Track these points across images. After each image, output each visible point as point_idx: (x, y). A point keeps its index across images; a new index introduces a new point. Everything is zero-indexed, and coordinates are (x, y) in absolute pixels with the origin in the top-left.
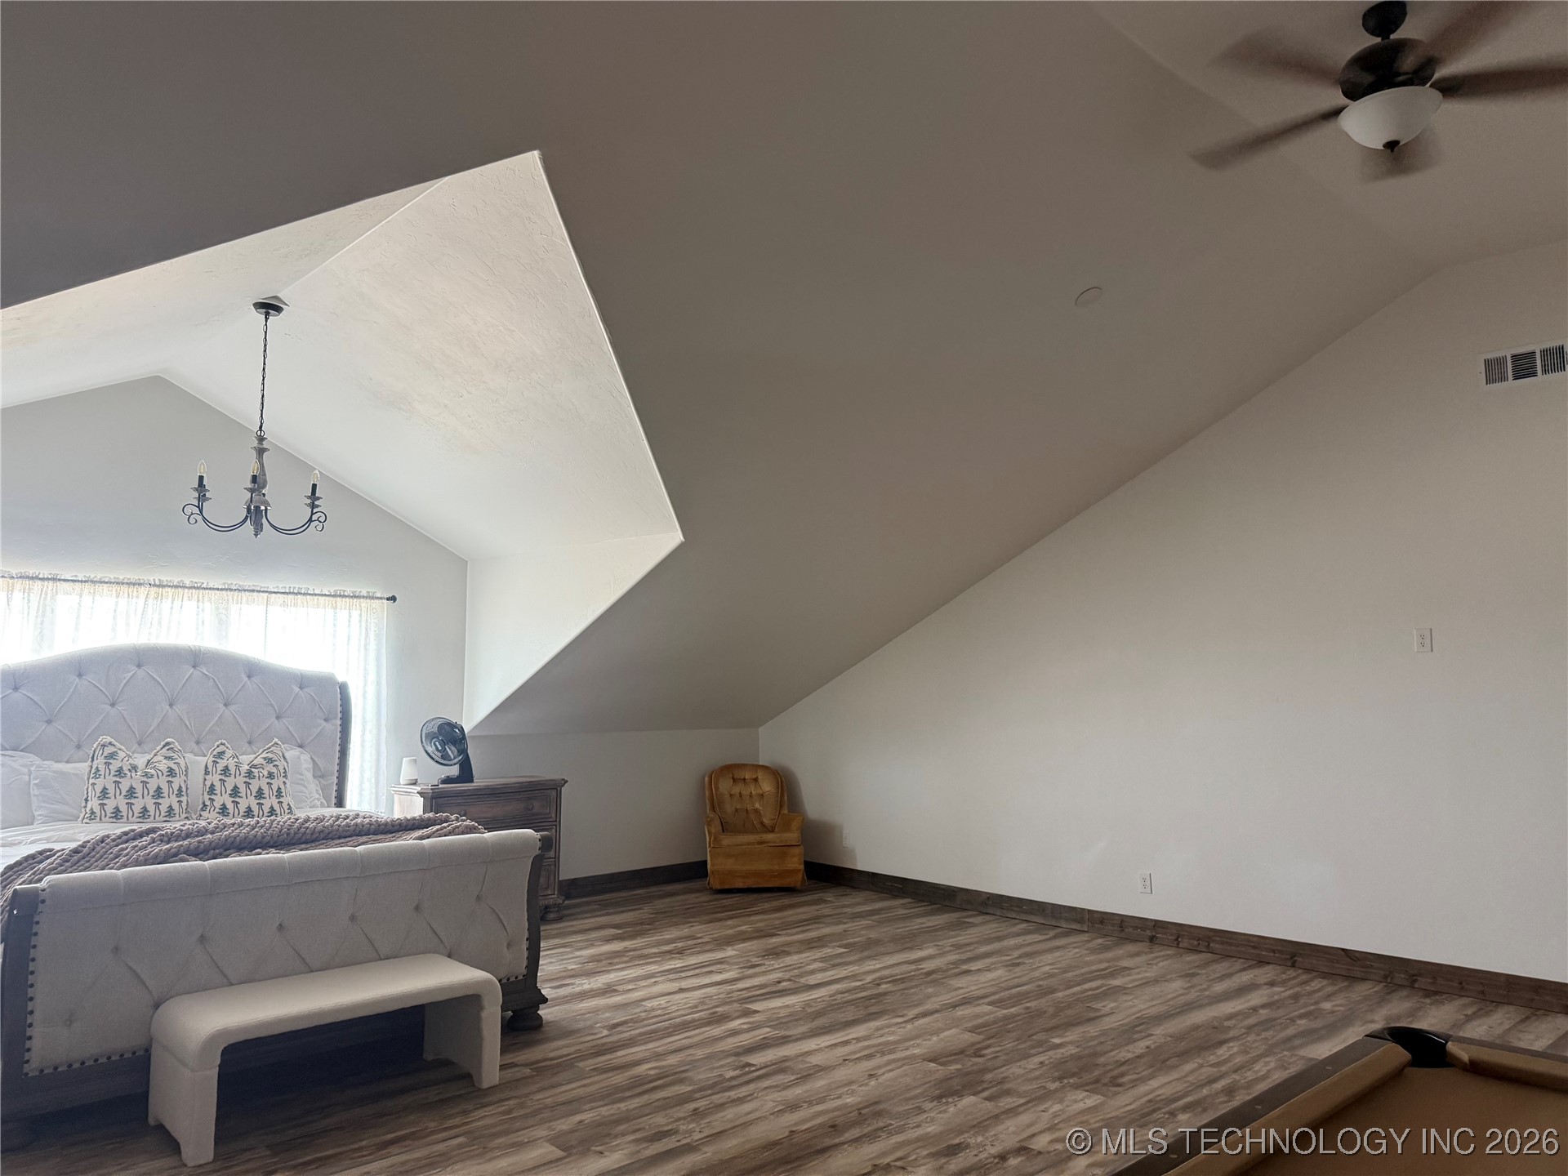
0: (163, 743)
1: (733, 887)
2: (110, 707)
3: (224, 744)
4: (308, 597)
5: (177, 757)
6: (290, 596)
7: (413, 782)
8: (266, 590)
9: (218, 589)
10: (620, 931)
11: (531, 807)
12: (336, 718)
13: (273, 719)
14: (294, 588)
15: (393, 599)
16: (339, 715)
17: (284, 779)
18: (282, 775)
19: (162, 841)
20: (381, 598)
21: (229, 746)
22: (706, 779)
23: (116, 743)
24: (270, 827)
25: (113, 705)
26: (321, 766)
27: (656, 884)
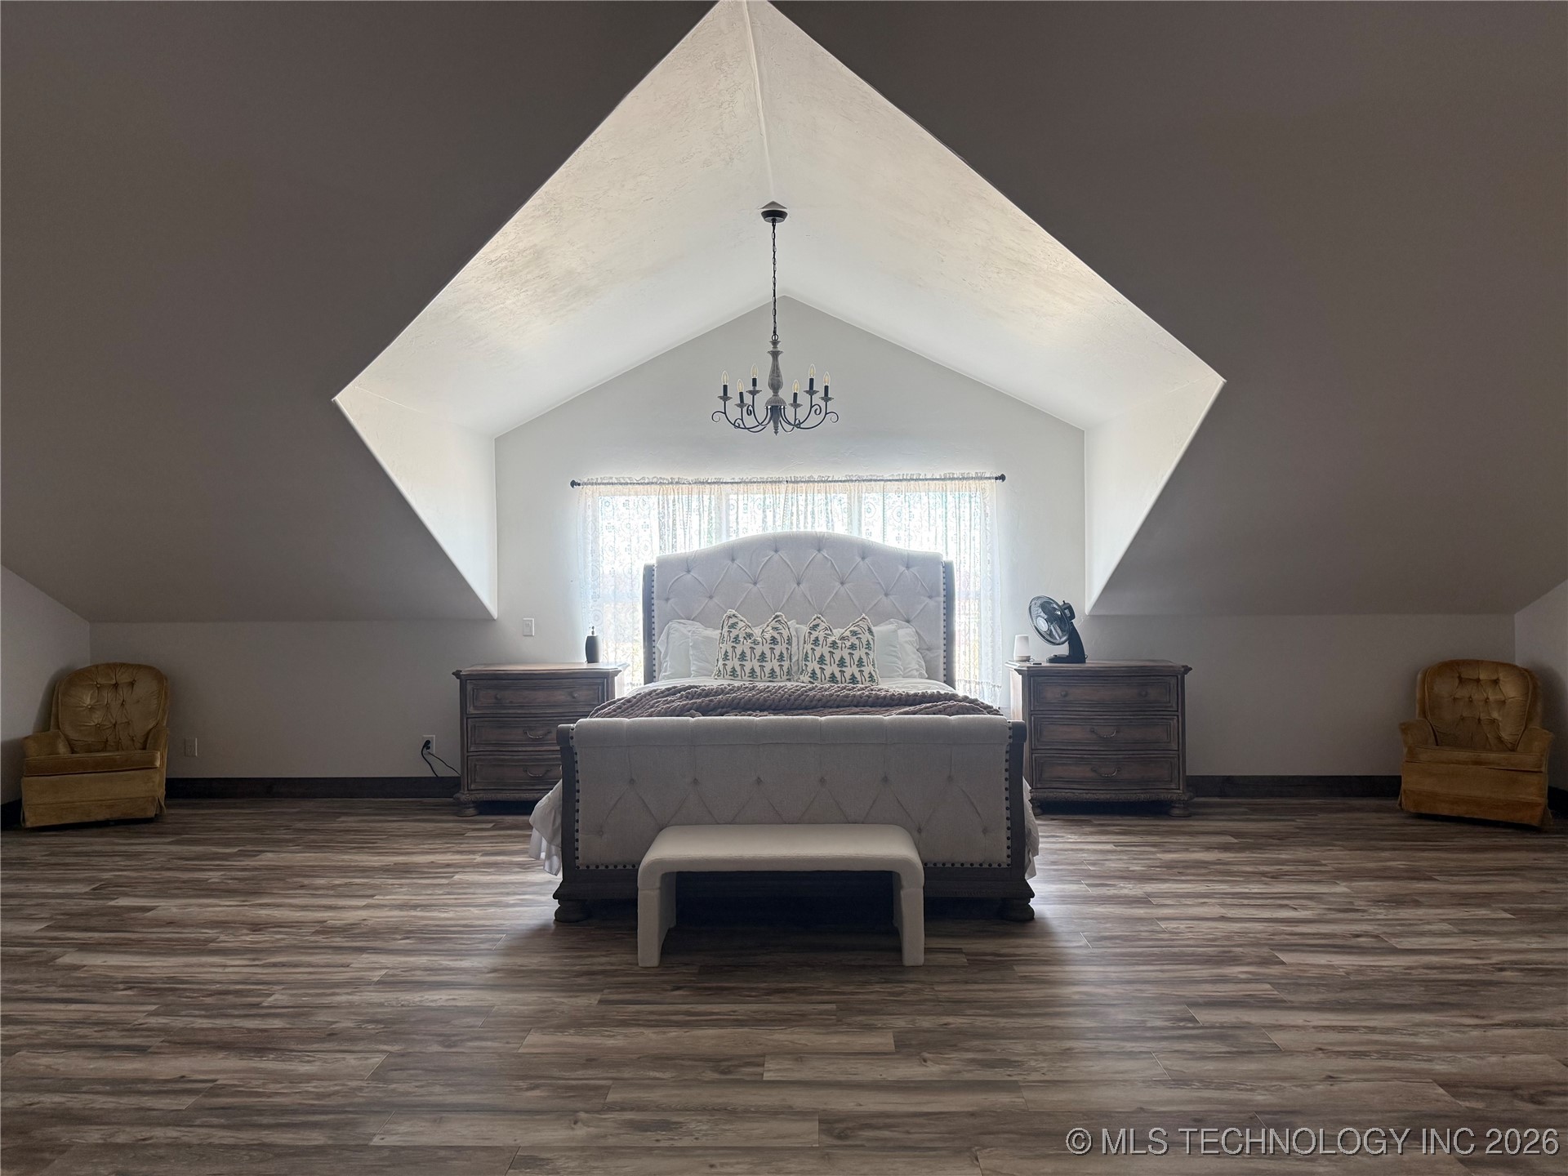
0: (773, 616)
1: (1435, 812)
2: (752, 586)
3: (819, 618)
4: (920, 482)
5: (781, 627)
6: (904, 483)
7: (1025, 659)
8: (881, 478)
9: (841, 481)
10: (1236, 841)
11: (1144, 693)
12: (938, 595)
13: (882, 596)
14: (907, 475)
15: (1002, 478)
16: (943, 593)
17: (867, 651)
18: (865, 647)
19: (687, 698)
20: (990, 478)
21: (824, 620)
22: (1419, 676)
23: (739, 615)
24: (775, 693)
25: (755, 584)
26: (926, 639)
27: (1344, 795)
